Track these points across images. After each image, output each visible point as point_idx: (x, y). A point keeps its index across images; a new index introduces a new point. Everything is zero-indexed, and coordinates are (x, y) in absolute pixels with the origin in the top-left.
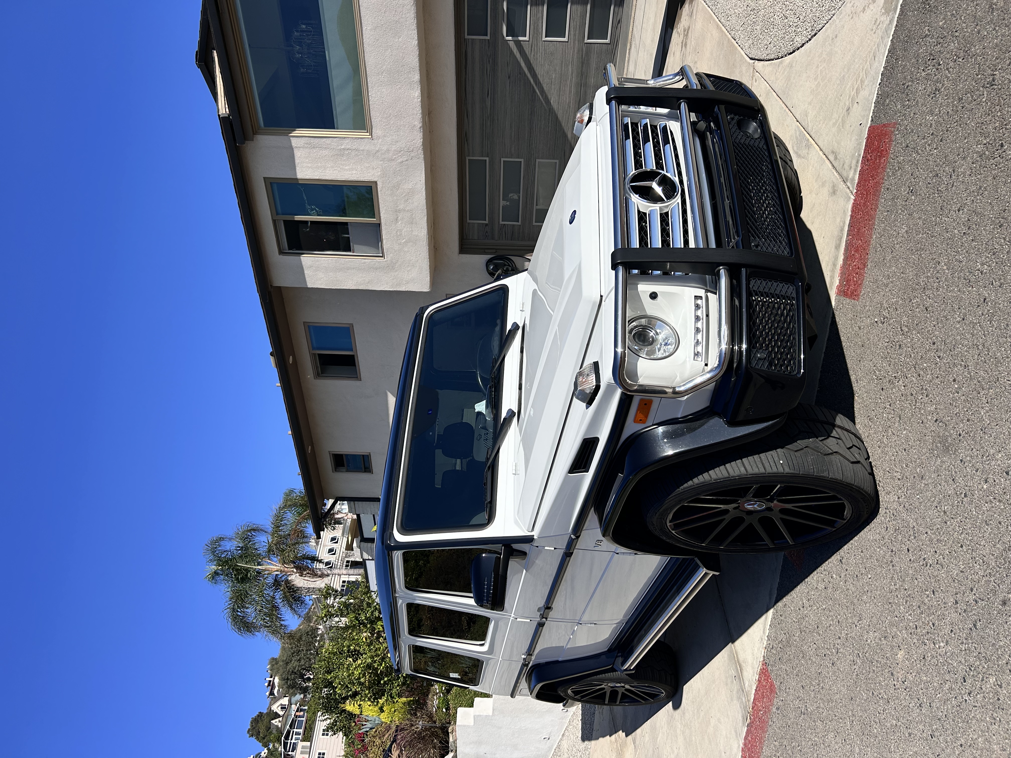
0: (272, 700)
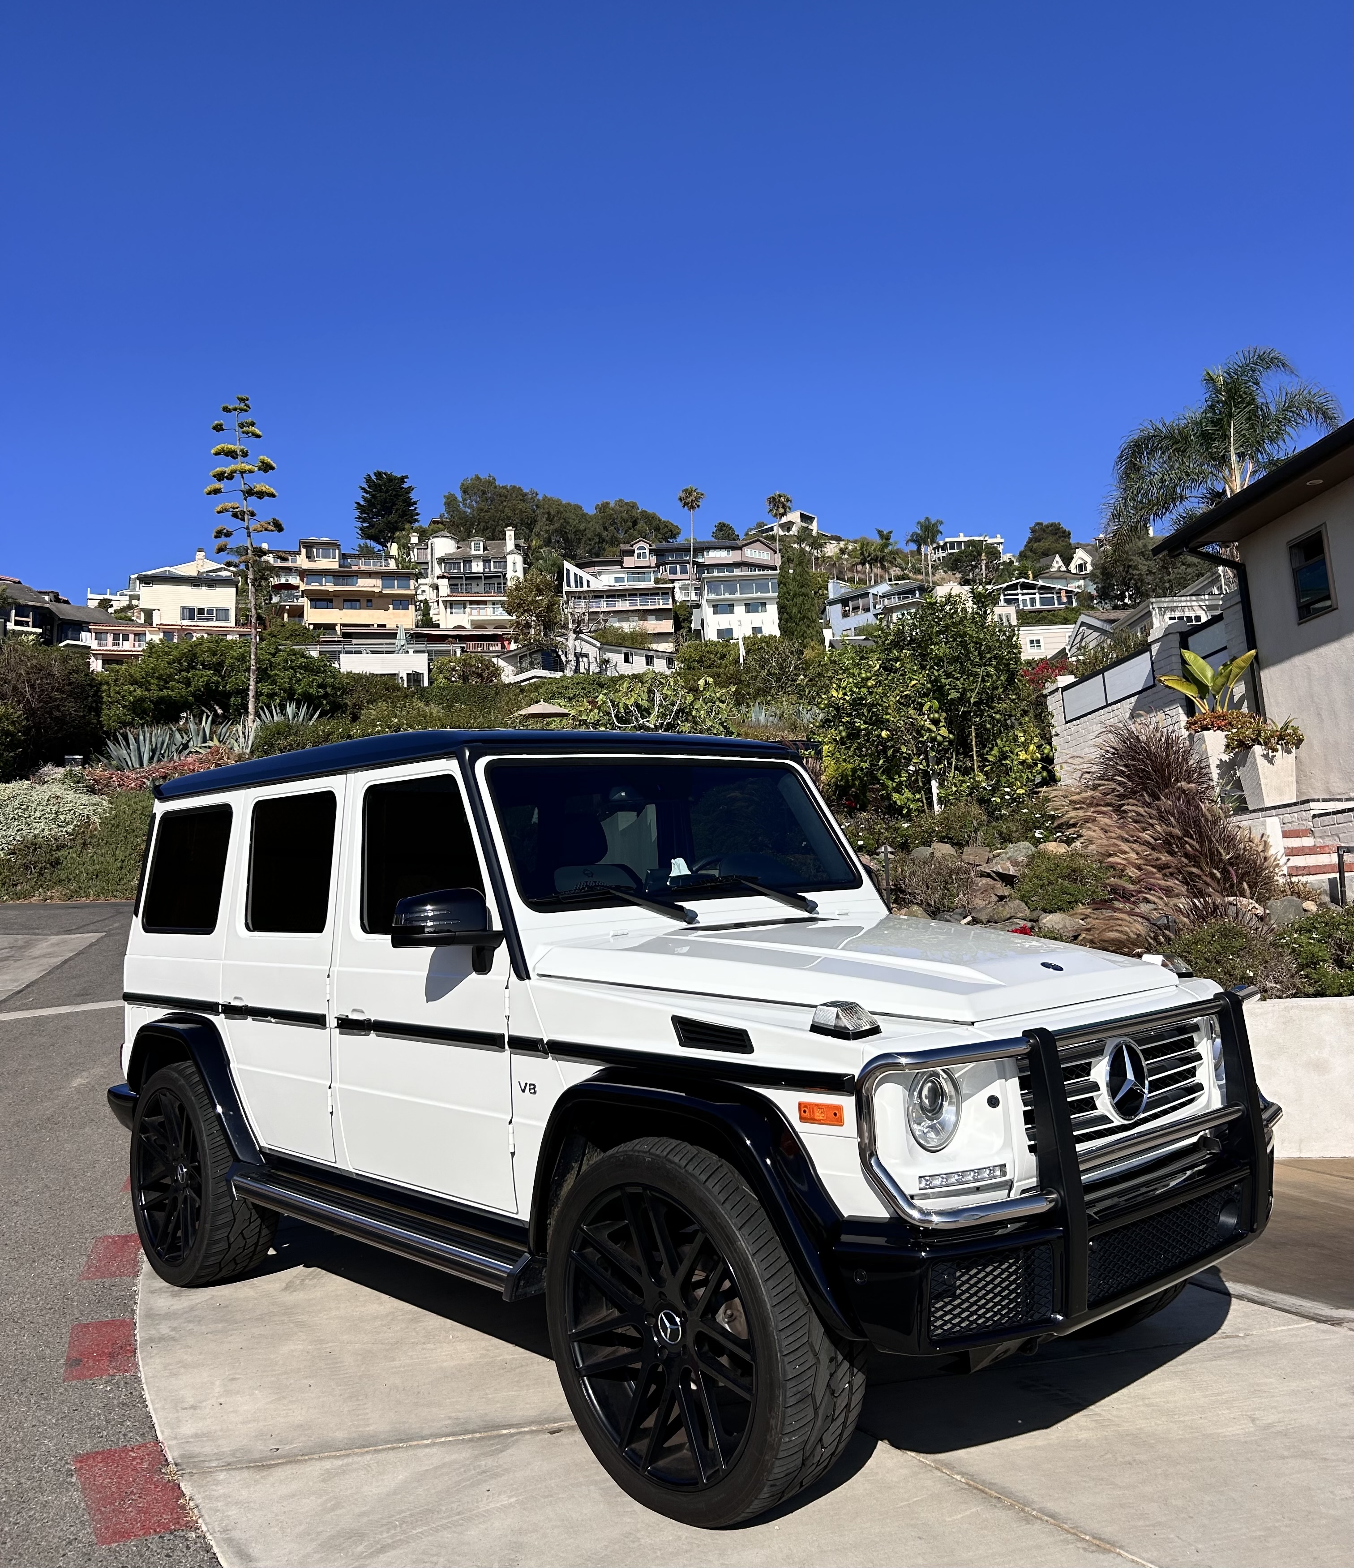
0: (1093, 546)
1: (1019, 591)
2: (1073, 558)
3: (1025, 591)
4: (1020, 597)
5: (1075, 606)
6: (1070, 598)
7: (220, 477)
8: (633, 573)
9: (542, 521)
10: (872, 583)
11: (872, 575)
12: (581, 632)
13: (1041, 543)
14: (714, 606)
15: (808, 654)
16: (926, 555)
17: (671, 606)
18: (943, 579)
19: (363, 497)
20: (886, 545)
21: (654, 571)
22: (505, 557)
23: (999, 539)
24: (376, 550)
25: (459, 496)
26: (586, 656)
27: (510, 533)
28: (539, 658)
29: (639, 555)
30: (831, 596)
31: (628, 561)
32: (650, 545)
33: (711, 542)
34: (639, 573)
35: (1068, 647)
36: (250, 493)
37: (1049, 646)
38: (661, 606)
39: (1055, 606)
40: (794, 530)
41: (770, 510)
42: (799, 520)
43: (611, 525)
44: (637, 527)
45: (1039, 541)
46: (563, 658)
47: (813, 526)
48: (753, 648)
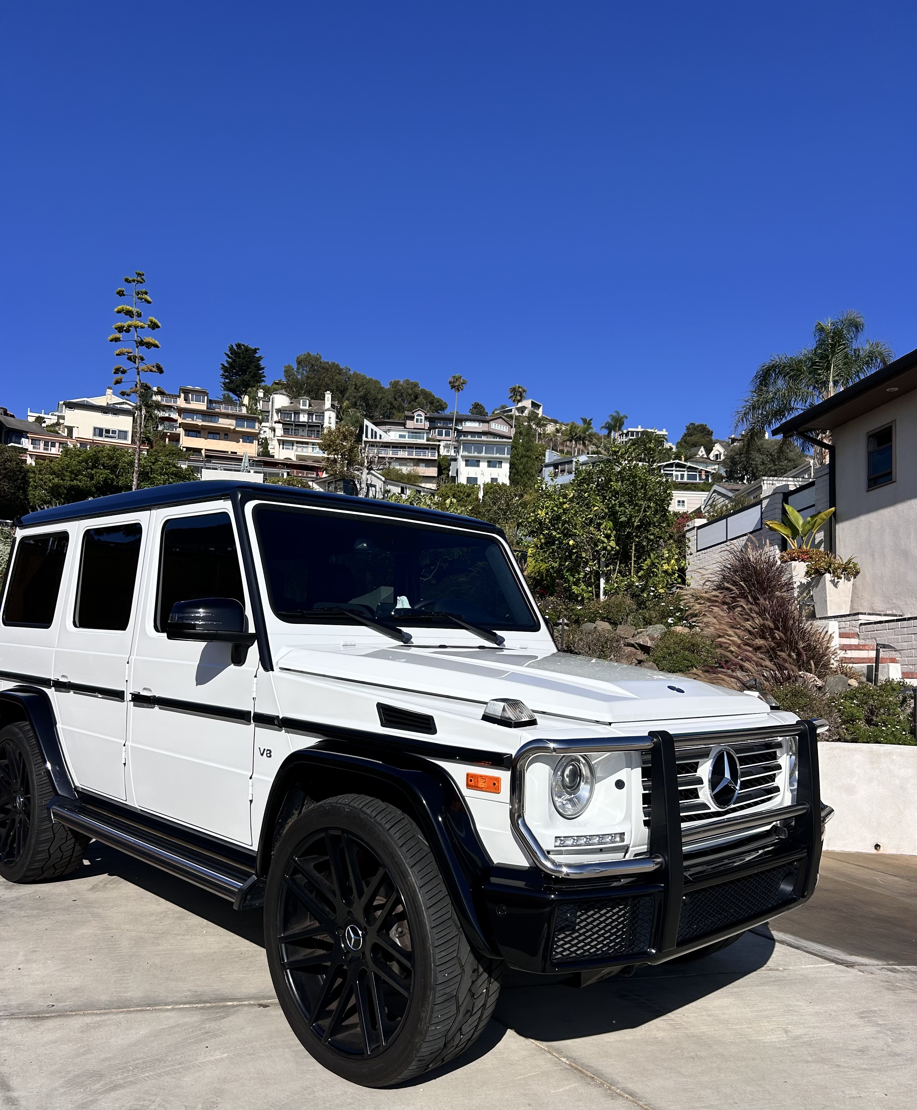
0: (727, 443)
2: (712, 449)
3: (678, 469)
4: (674, 473)
5: (710, 481)
6: (707, 477)
7: (120, 329)
8: (412, 433)
9: (351, 389)
10: (576, 454)
11: (576, 450)
12: (372, 469)
13: (693, 438)
14: (466, 461)
16: (614, 440)
17: (436, 458)
19: (227, 361)
20: (587, 429)
21: (427, 433)
22: (323, 413)
23: (664, 432)
24: (234, 399)
25: (295, 366)
26: (374, 486)
27: (328, 396)
28: (341, 484)
29: (417, 420)
30: (547, 461)
31: (410, 424)
32: (426, 414)
33: (469, 416)
34: (416, 433)
35: (703, 507)
36: (141, 343)
37: (690, 506)
38: (430, 458)
39: (698, 481)
40: (526, 413)
41: (511, 397)
42: (530, 406)
43: (399, 397)
44: (418, 400)
45: (691, 436)
46: (358, 486)
47: (540, 412)
48: (490, 491)
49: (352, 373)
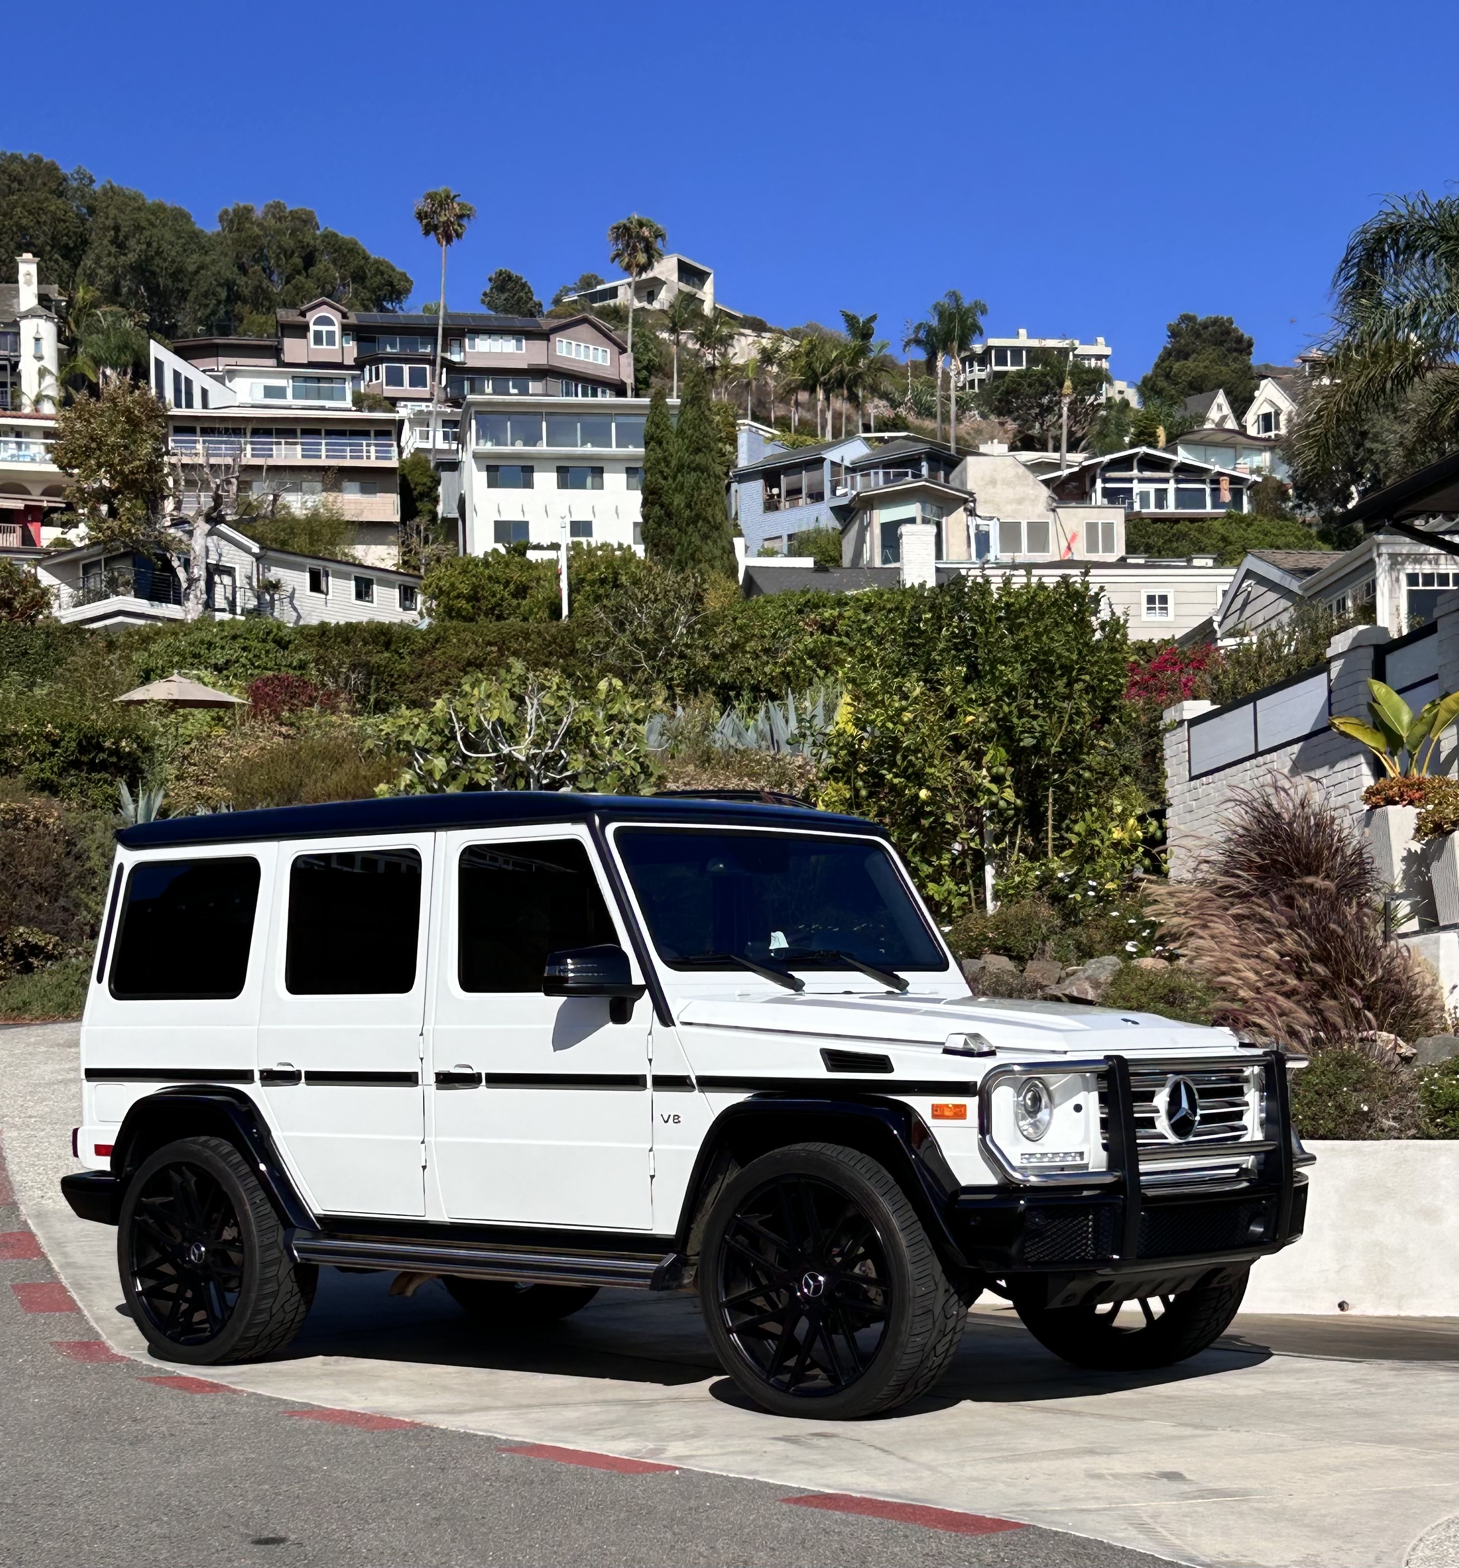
1: (1135, 473)
2: (1251, 399)
3: (1147, 474)
4: (1137, 487)
5: (1246, 508)
6: (1239, 494)
8: (307, 379)
9: (100, 245)
10: (829, 437)
11: (829, 416)
12: (221, 519)
13: (1190, 363)
14: (491, 469)
15: (713, 602)
16: (946, 375)
17: (394, 463)
18: (979, 432)
20: (862, 351)
21: (354, 378)
22: (16, 324)
23: (1101, 348)
26: (230, 572)
27: (27, 267)
28: (125, 570)
29: (318, 335)
30: (743, 461)
31: (294, 349)
32: (344, 316)
33: (481, 317)
34: (319, 380)
35: (1218, 619)
37: (1184, 610)
38: (373, 463)
39: (1209, 509)
40: (664, 298)
41: (618, 255)
42: (675, 277)
43: (257, 261)
44: (313, 270)
45: (1186, 357)
46: (182, 574)
47: (707, 294)
48: (589, 576)
49: (97, 187)
